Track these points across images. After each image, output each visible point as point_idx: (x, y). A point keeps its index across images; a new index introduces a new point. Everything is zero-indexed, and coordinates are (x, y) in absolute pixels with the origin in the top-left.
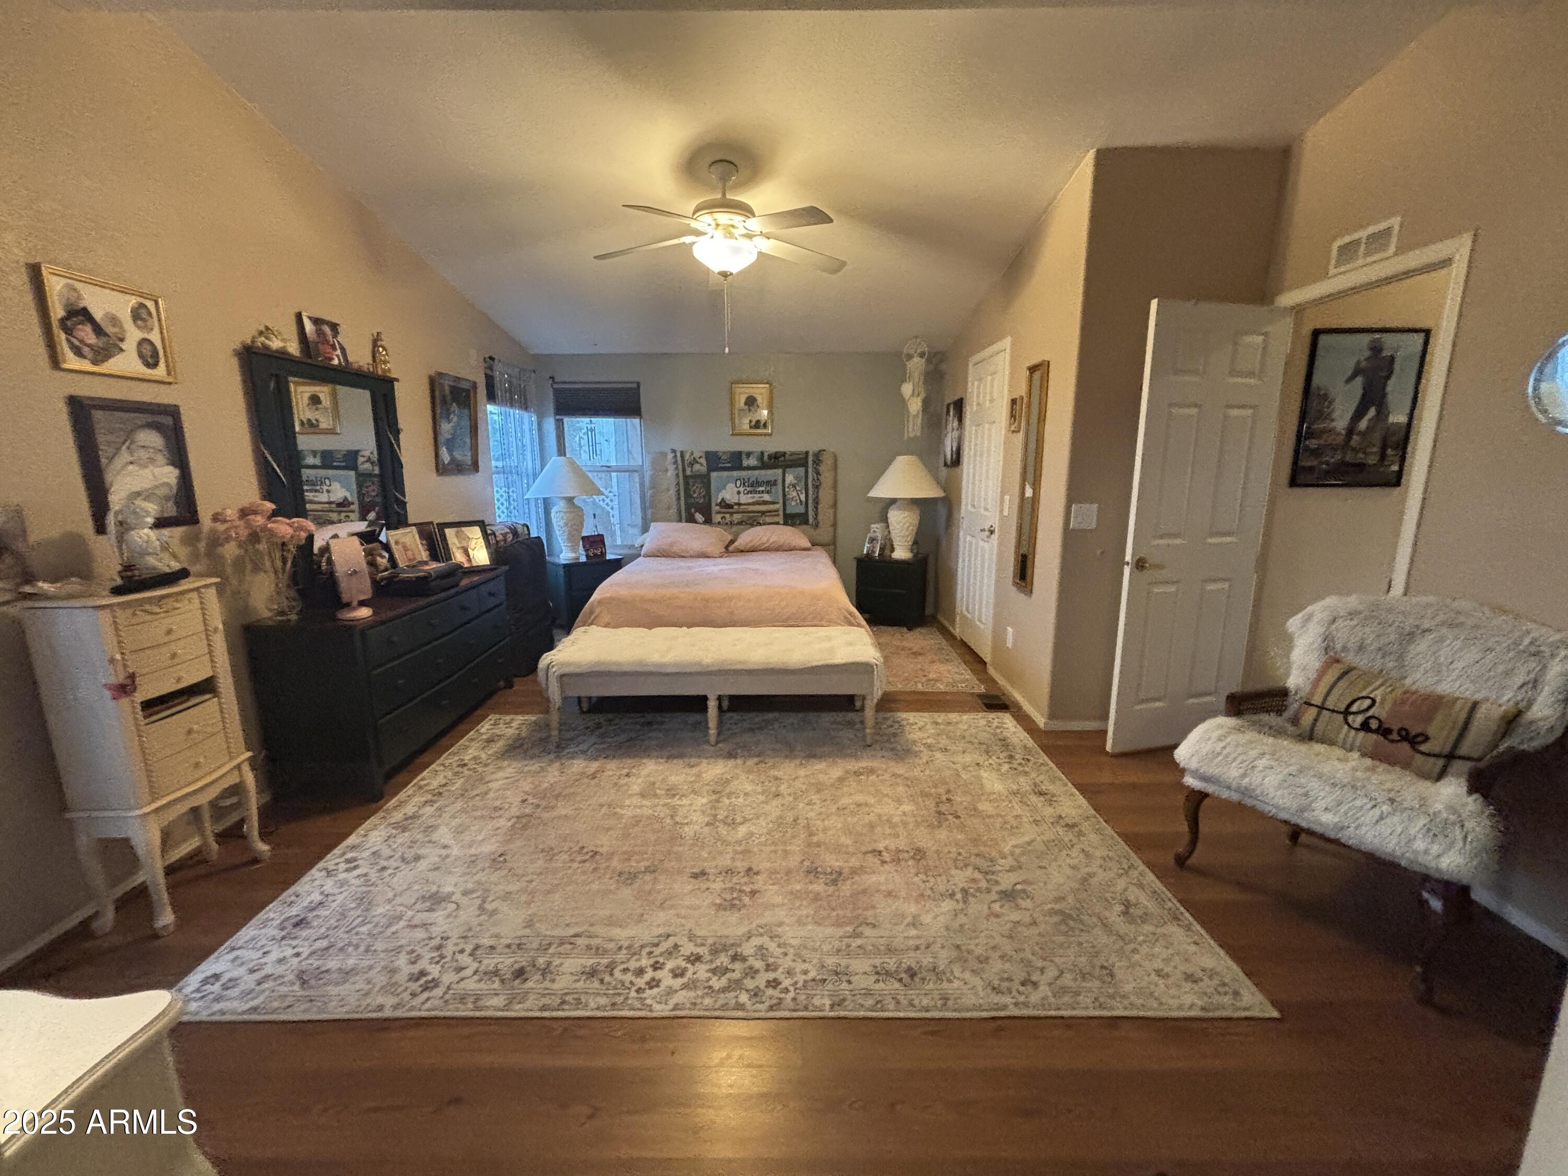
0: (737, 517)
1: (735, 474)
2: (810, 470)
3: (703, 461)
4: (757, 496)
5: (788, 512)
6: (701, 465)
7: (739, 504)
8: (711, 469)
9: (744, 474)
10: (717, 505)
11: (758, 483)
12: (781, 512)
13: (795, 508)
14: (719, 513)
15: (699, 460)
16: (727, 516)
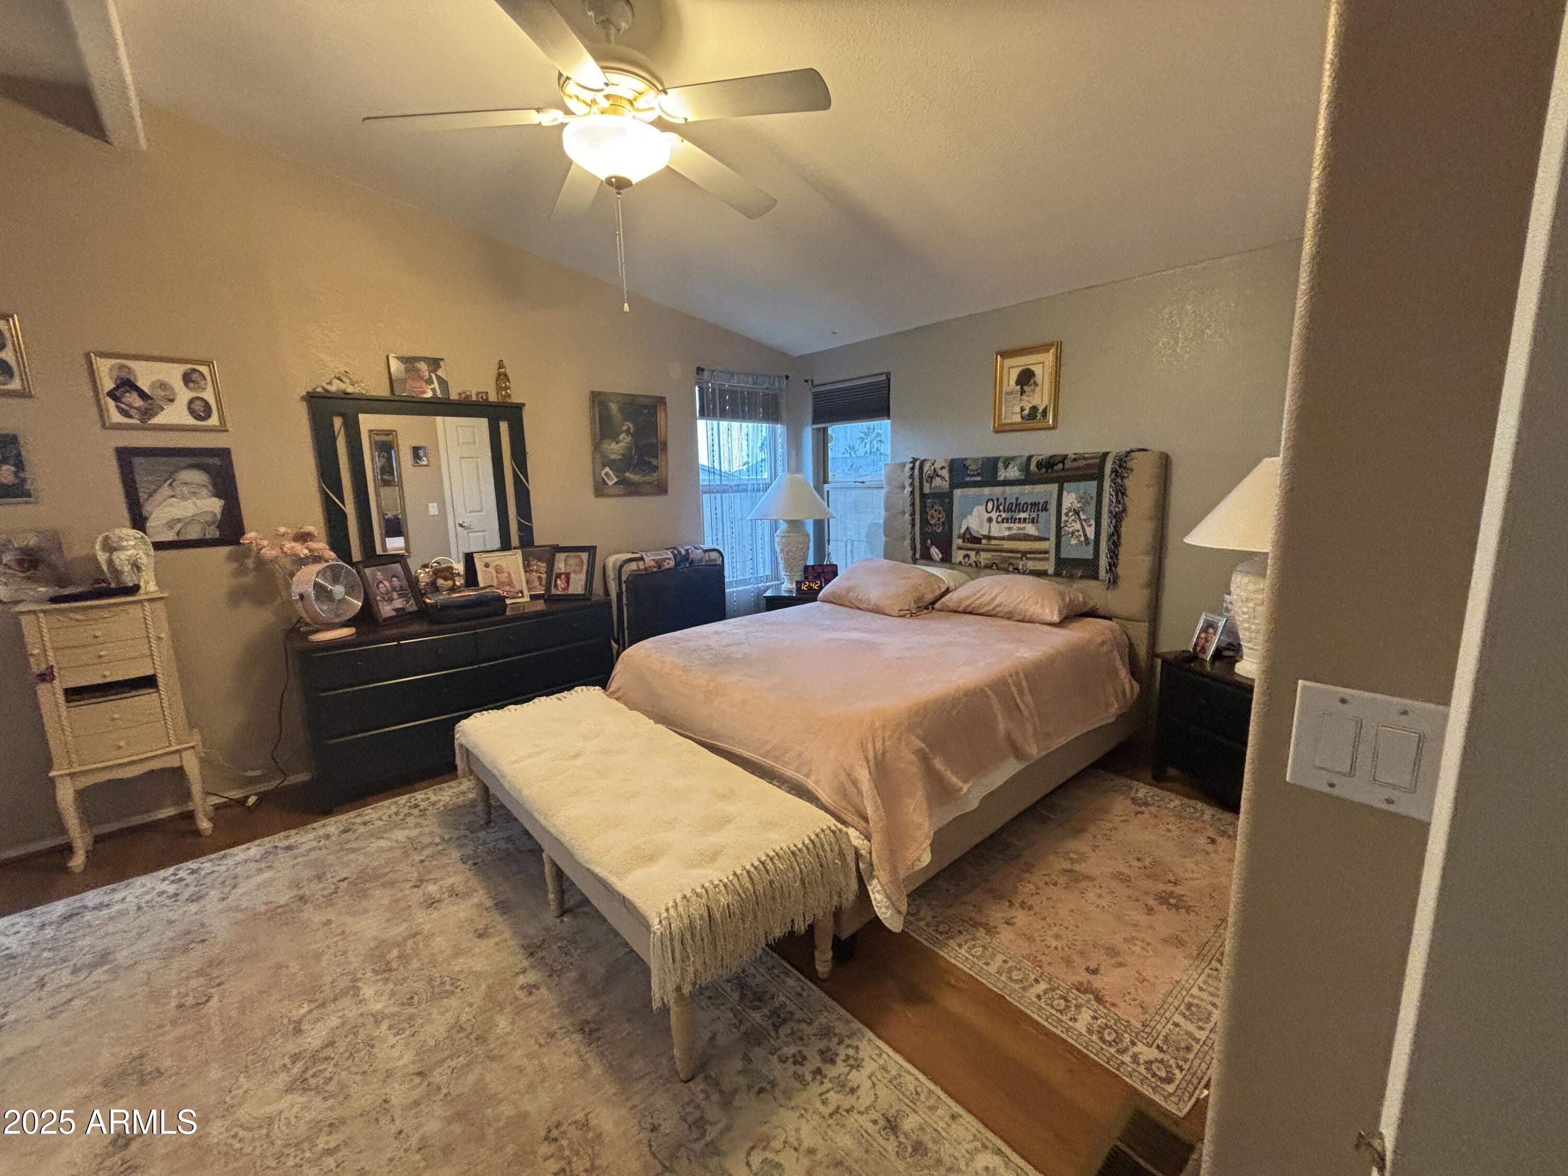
0: (984, 557)
1: (986, 491)
2: (1107, 483)
3: (945, 473)
4: (1016, 526)
5: (1064, 555)
6: (943, 478)
7: (989, 538)
8: (954, 486)
9: (998, 490)
10: (959, 537)
11: (1018, 506)
12: (1052, 555)
13: (1074, 549)
14: (960, 548)
15: (940, 472)
16: (972, 554)
